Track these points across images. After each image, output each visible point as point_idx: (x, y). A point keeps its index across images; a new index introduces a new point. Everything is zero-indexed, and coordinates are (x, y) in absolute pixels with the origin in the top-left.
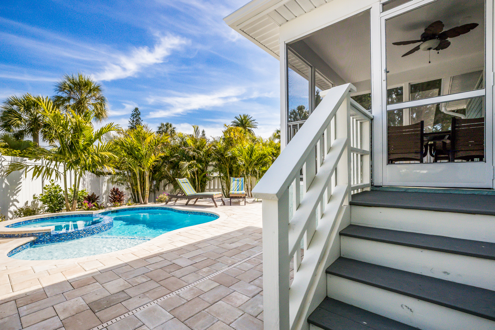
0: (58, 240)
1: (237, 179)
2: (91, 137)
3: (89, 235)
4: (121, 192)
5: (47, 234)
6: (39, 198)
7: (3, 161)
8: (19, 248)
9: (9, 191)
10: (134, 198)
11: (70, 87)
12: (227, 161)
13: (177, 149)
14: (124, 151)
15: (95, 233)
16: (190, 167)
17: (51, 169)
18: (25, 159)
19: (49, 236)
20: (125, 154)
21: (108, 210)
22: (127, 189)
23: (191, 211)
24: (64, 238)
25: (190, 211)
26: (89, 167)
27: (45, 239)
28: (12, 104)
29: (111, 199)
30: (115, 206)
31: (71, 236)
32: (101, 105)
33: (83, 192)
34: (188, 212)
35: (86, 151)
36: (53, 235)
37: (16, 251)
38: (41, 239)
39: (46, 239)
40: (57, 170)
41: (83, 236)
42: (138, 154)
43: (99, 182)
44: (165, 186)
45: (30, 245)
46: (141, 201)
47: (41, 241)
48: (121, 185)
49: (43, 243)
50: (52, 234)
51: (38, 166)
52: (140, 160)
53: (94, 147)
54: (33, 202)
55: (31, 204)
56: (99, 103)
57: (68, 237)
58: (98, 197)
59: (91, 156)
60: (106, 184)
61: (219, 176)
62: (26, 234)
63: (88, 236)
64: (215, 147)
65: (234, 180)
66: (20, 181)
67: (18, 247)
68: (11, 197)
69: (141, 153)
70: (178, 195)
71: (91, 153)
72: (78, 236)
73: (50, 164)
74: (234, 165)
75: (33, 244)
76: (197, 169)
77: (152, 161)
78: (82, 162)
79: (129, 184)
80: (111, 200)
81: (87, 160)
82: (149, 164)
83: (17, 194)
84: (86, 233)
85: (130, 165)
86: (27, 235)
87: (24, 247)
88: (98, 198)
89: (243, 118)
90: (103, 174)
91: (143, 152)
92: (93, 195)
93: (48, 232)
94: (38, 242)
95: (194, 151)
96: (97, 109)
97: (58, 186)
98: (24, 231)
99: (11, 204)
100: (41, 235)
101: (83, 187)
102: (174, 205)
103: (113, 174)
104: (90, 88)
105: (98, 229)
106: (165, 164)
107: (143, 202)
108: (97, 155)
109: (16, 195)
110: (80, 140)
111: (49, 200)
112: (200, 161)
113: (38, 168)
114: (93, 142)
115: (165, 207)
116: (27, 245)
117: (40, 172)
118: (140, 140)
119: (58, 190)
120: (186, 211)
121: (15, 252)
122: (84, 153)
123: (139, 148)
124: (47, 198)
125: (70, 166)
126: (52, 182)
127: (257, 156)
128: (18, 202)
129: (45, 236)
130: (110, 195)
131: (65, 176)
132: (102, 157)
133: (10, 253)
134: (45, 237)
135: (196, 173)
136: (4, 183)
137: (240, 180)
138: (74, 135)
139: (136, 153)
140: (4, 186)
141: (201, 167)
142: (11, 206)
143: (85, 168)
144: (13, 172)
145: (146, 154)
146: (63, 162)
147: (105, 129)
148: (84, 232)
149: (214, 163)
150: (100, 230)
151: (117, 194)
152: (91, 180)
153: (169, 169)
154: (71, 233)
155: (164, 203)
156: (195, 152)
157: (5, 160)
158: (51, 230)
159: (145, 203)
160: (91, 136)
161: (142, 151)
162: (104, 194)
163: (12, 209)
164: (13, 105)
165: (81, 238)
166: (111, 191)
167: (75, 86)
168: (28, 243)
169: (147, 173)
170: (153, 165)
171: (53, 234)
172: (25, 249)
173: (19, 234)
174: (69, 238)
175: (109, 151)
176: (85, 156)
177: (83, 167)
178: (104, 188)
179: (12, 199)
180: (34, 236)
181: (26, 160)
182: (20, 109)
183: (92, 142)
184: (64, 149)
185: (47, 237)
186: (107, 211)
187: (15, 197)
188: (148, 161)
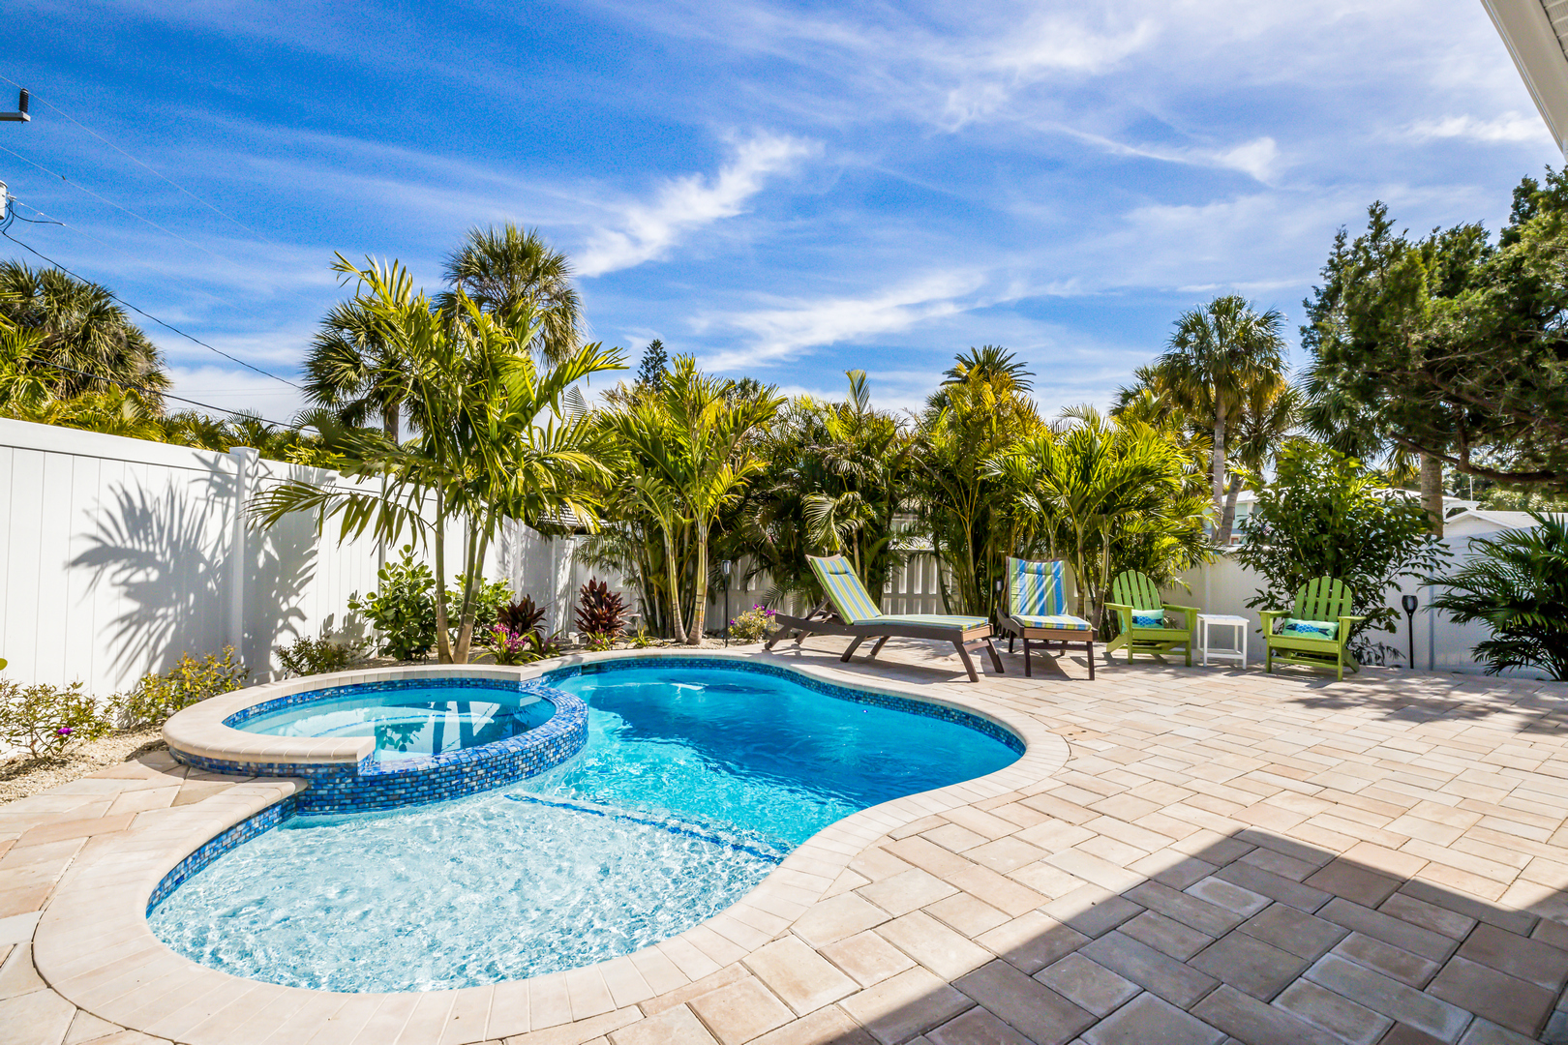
0: (382, 798)
1: (1034, 565)
2: (526, 398)
3: (498, 782)
4: (615, 597)
5: (342, 770)
6: (366, 607)
7: (262, 478)
8: (232, 833)
9: (277, 579)
10: (649, 613)
11: (483, 266)
12: (967, 498)
13: (793, 451)
14: (629, 452)
15: (519, 772)
16: (841, 514)
17: (398, 509)
18: (332, 473)
19: (350, 780)
20: (633, 464)
21: (572, 662)
22: (629, 582)
23: (875, 692)
24: (403, 791)
25: (869, 691)
26: (517, 505)
27: (336, 792)
28: (339, 327)
29: (582, 619)
30: (591, 646)
31: (429, 785)
32: (565, 315)
33: (498, 588)
34: (861, 692)
35: (508, 446)
36: (364, 777)
37: (219, 846)
38: (320, 792)
39: (341, 793)
40: (417, 512)
41: (472, 789)
42: (676, 462)
43: (548, 555)
44: (747, 577)
45: (282, 815)
46: (679, 632)
47: (321, 798)
48: (610, 567)
49: (327, 808)
50: (360, 772)
51: (360, 498)
52: (683, 486)
53: (536, 434)
54: (350, 619)
55: (342, 626)
56: (558, 310)
57: (420, 789)
58: (542, 612)
59: (523, 464)
60: (568, 566)
61: (933, 549)
62: (271, 765)
63: (492, 786)
64: (925, 445)
65: (1023, 570)
66: (314, 548)
67: (231, 828)
68: (281, 599)
69: (686, 459)
70: (814, 619)
71: (524, 453)
72: (456, 785)
73: (397, 489)
74: (997, 513)
75: (292, 809)
76: (861, 521)
77: (720, 489)
78: (495, 486)
79: (637, 566)
80: (581, 622)
81: (511, 478)
82: (711, 501)
83: (302, 592)
84: (487, 772)
85: (645, 504)
86: (276, 771)
87: (256, 825)
88: (543, 616)
89: (982, 358)
90: (561, 530)
91: (694, 455)
92: (527, 604)
93: (347, 766)
94: (311, 802)
95: (853, 459)
96: (552, 330)
97: (422, 568)
98: (266, 755)
99: (280, 623)
100: (324, 775)
101: (501, 573)
102: (798, 658)
103: (593, 532)
104: (536, 264)
105: (531, 758)
106: (754, 504)
107: (685, 638)
108: (541, 460)
109: (298, 595)
110: (489, 406)
111: (391, 614)
112: (872, 495)
113: (360, 504)
114: (533, 414)
115: (764, 661)
116: (267, 814)
117: (366, 515)
118: (685, 411)
119: (422, 580)
120: (852, 688)
121: (215, 849)
122: (501, 455)
123: (680, 440)
124: (388, 608)
125: (457, 499)
126: (405, 554)
127: (1115, 478)
128: (303, 618)
129: (338, 781)
130: (581, 607)
131: (440, 533)
132: (560, 471)
133: (190, 859)
134: (335, 784)
135: (855, 537)
136: (262, 553)
137: (1048, 569)
138: (472, 388)
139: (671, 458)
140: (261, 560)
141: (874, 514)
142: (281, 630)
143: (505, 507)
144: (286, 514)
145: (704, 462)
146: (436, 486)
147: (574, 363)
148: (481, 772)
149: (915, 504)
150: (540, 760)
151: (600, 602)
152: (526, 550)
153: (765, 520)
154: (429, 774)
155: (758, 647)
156: (856, 461)
157: (270, 473)
158: (359, 759)
159: (693, 642)
160: (528, 392)
161: (691, 452)
162: (560, 597)
163: (285, 640)
164: (341, 328)
165: (467, 794)
166: (582, 590)
167: (495, 261)
168: (274, 806)
169: (703, 532)
170: (723, 506)
171: (365, 773)
172: (257, 833)
173: (252, 765)
174: (424, 796)
175: (583, 449)
176: (504, 464)
177: (496, 506)
178: (563, 578)
179: (284, 607)
180: (298, 776)
181: (333, 479)
182: (358, 337)
183: (529, 413)
184: (438, 440)
185: (343, 786)
186: (566, 665)
187: (293, 601)
188: (707, 490)
